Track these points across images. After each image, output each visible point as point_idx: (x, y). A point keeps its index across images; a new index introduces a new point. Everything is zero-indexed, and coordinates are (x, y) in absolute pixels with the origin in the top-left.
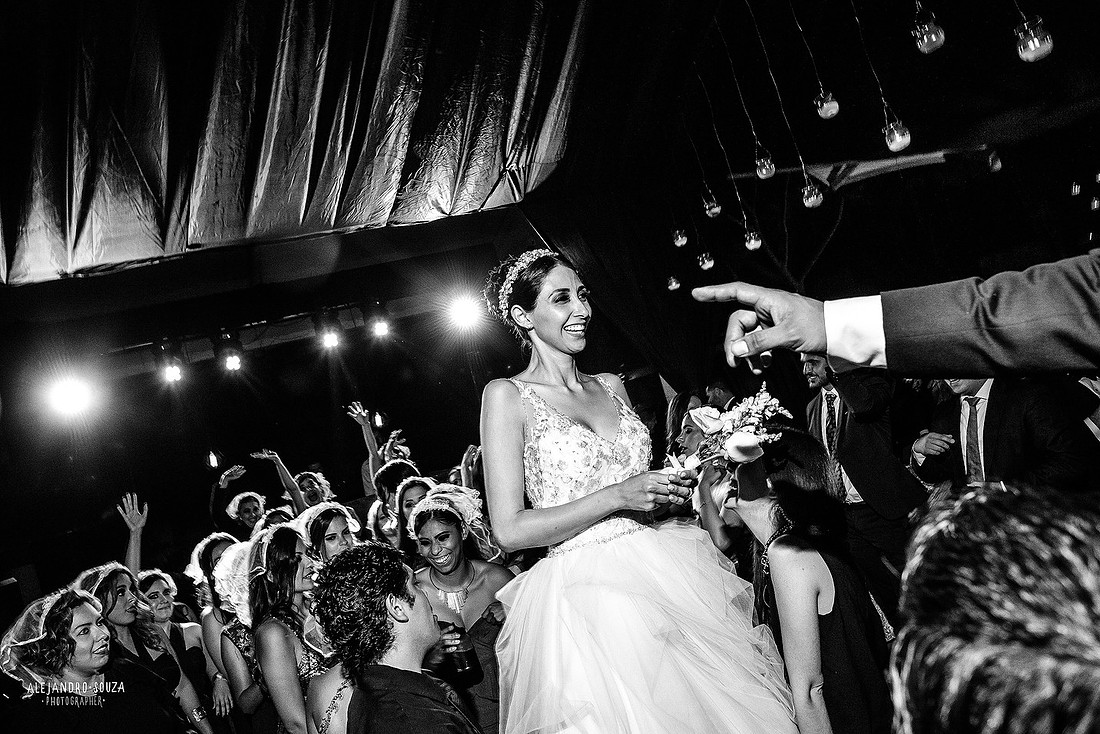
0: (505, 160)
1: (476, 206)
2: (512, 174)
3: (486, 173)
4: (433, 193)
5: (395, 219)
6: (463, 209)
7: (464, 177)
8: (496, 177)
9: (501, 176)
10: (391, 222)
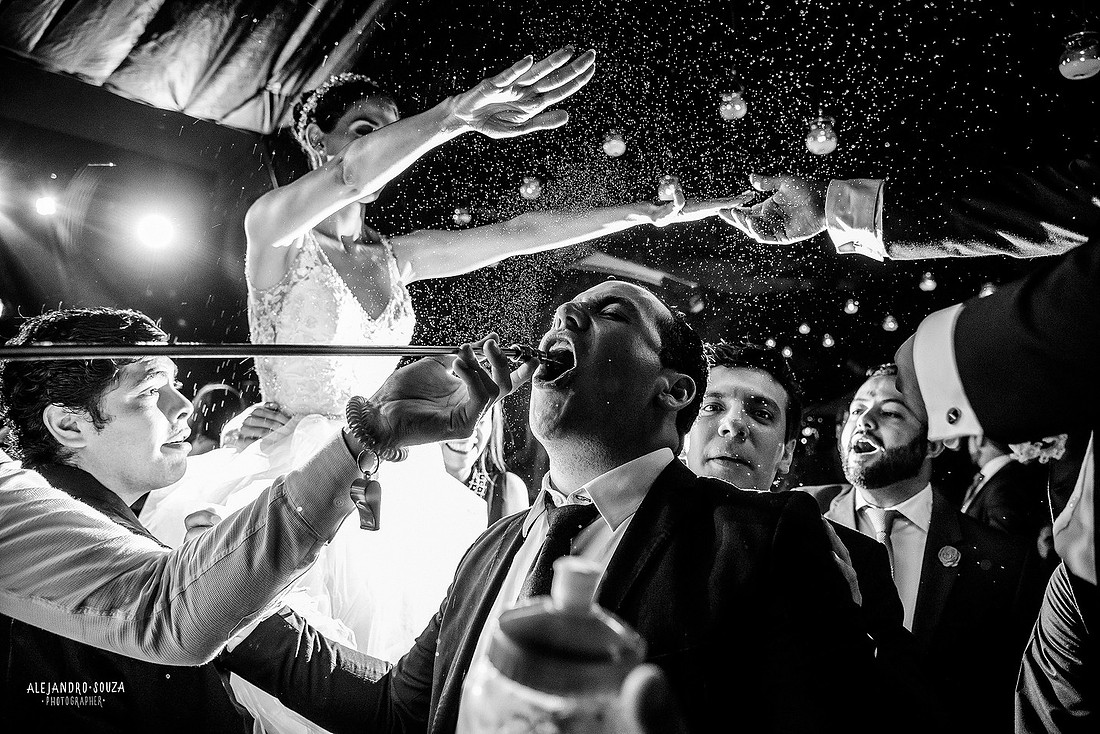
0: (270, 76)
1: (216, 115)
2: (272, 95)
3: (244, 79)
4: (174, 70)
5: (115, 82)
6: (200, 111)
7: (217, 71)
8: (252, 90)
9: (260, 91)
10: (110, 84)
